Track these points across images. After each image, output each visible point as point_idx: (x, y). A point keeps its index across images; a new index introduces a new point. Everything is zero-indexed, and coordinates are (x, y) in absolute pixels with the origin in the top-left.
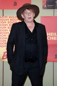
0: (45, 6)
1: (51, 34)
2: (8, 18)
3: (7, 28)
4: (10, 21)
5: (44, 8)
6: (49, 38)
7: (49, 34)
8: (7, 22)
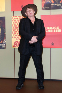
0: (44, 7)
1: (49, 28)
2: (17, 17)
3: (17, 24)
4: (18, 19)
5: (43, 9)
6: (47, 31)
7: (47, 28)
8: (16, 20)
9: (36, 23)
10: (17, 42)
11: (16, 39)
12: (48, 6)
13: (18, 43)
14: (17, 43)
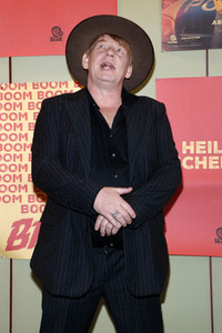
0: (173, 38)
1: (200, 146)
2: (30, 88)
6: (189, 163)
7: (191, 148)
8: (25, 106)
9: (124, 120)
10: (28, 222)
11: (24, 209)
12: (196, 32)
13: (32, 230)
14: (26, 229)
